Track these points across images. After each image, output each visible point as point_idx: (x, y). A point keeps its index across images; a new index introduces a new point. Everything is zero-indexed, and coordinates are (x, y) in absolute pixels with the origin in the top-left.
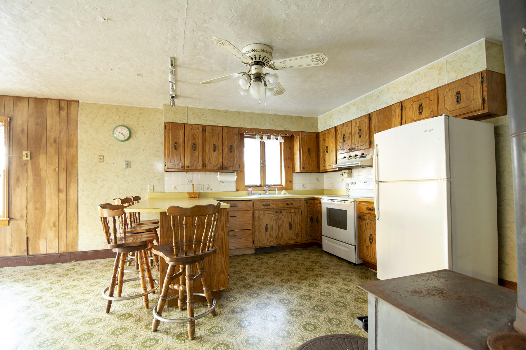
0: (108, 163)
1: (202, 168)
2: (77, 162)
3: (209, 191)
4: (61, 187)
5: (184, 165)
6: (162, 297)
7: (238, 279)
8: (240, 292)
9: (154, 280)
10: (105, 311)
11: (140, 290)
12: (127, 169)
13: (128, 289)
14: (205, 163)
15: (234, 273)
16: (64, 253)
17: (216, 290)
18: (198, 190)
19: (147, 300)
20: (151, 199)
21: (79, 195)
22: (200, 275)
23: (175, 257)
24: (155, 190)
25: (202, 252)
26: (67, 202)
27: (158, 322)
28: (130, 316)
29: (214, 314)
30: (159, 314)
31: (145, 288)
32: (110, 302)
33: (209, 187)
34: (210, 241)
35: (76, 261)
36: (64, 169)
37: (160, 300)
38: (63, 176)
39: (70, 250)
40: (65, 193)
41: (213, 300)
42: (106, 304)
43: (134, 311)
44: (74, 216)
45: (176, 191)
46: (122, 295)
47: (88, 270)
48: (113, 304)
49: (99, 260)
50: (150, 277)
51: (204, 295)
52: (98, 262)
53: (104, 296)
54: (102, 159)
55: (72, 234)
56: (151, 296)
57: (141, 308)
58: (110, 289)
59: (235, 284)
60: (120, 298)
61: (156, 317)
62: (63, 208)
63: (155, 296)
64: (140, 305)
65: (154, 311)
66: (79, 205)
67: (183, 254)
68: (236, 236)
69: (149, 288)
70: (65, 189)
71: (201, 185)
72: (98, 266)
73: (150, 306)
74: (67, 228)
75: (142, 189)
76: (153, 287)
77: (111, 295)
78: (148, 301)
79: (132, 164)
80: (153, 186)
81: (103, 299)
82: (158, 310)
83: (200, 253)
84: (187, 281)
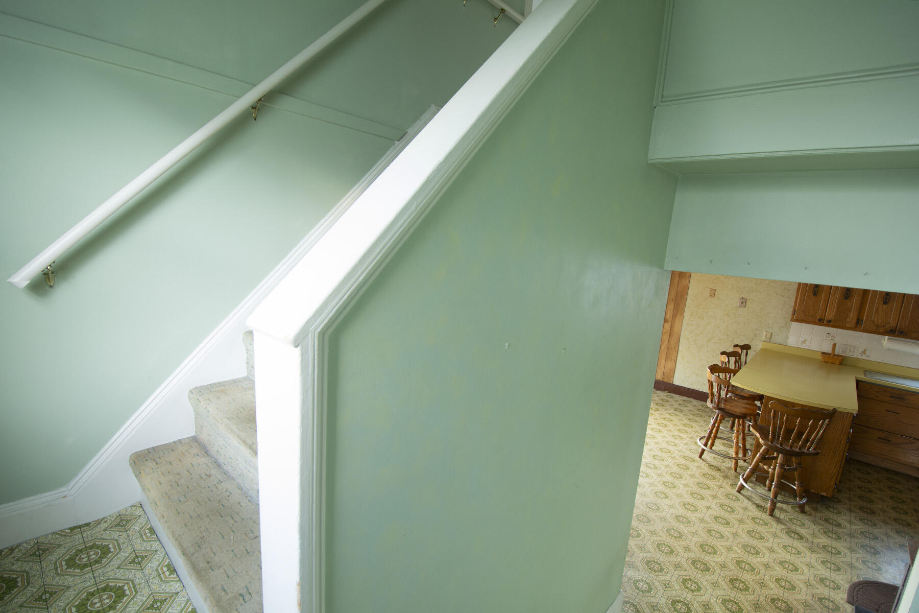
0: (719, 299)
1: (854, 326)
2: (686, 294)
3: (864, 357)
4: (668, 317)
5: (823, 318)
6: (751, 469)
7: (859, 497)
8: (850, 510)
9: (747, 450)
10: (699, 455)
11: (731, 452)
12: (741, 308)
13: (719, 446)
14: (863, 320)
15: (859, 487)
16: (659, 381)
17: (814, 491)
18: (843, 352)
19: (736, 464)
20: (764, 351)
21: (683, 329)
22: (794, 468)
23: (770, 443)
24: (772, 340)
25: (800, 449)
26: (671, 334)
27: (742, 487)
28: (719, 470)
29: (803, 511)
30: (746, 480)
31: (737, 453)
32: (703, 451)
33: (864, 352)
34: (812, 443)
35: (669, 392)
36: (673, 300)
37: (748, 470)
38: (671, 307)
39: (666, 380)
40: (669, 324)
41: (804, 497)
42: (700, 451)
43: (723, 467)
44: (675, 348)
45: (804, 346)
46: (713, 448)
47: (682, 408)
48: (705, 452)
49: (691, 399)
50: (744, 445)
51: (795, 488)
52: (691, 402)
53: (699, 443)
54: (713, 293)
55: (670, 365)
56: (741, 463)
57: (730, 468)
58: (705, 439)
59: (850, 499)
60: (711, 451)
61: (742, 481)
62: (666, 338)
63: (745, 464)
64: (729, 465)
65: (741, 477)
66: (681, 339)
67: (778, 444)
68: (890, 441)
69: (740, 456)
70: (670, 320)
71: (849, 346)
72: (690, 407)
73: (738, 470)
74: (667, 358)
75: (755, 335)
76: (745, 455)
77: (706, 445)
78: (737, 466)
79: (748, 303)
80: (772, 333)
81: (696, 443)
82: (744, 477)
83: (797, 450)
84: (777, 467)
